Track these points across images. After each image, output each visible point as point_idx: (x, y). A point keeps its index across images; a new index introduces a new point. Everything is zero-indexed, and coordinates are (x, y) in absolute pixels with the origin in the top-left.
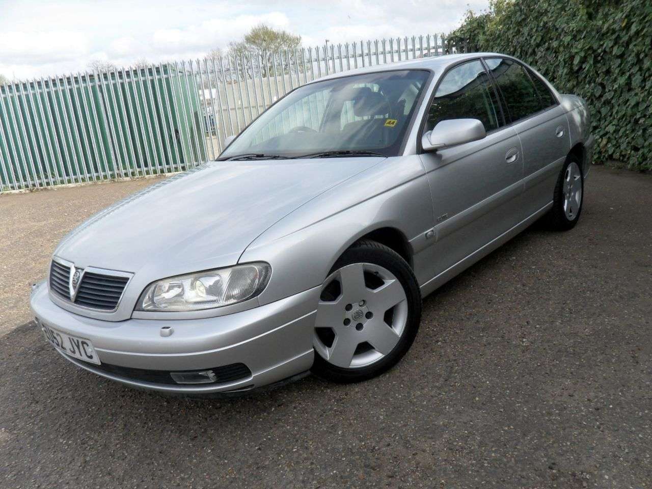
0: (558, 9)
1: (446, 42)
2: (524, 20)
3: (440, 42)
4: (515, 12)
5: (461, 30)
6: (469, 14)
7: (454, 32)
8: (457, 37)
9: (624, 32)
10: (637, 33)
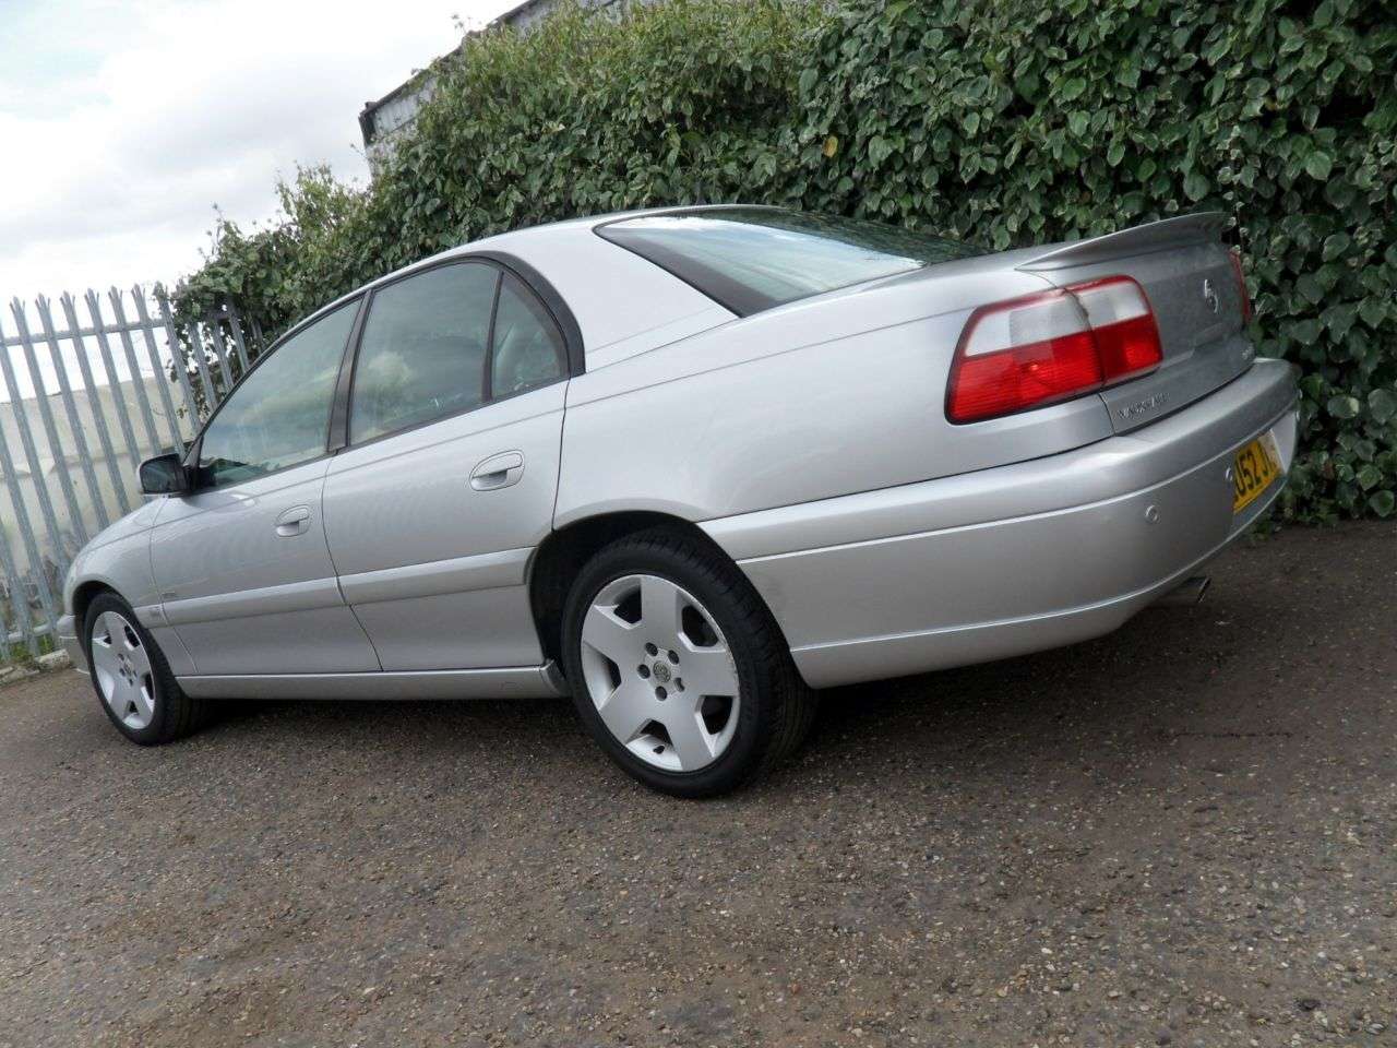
0: (565, 159)
1: (172, 309)
2: (440, 211)
3: (153, 309)
4: (399, 199)
5: (212, 271)
6: (223, 233)
7: (193, 280)
8: (206, 289)
9: (834, 173)
10: (888, 166)
